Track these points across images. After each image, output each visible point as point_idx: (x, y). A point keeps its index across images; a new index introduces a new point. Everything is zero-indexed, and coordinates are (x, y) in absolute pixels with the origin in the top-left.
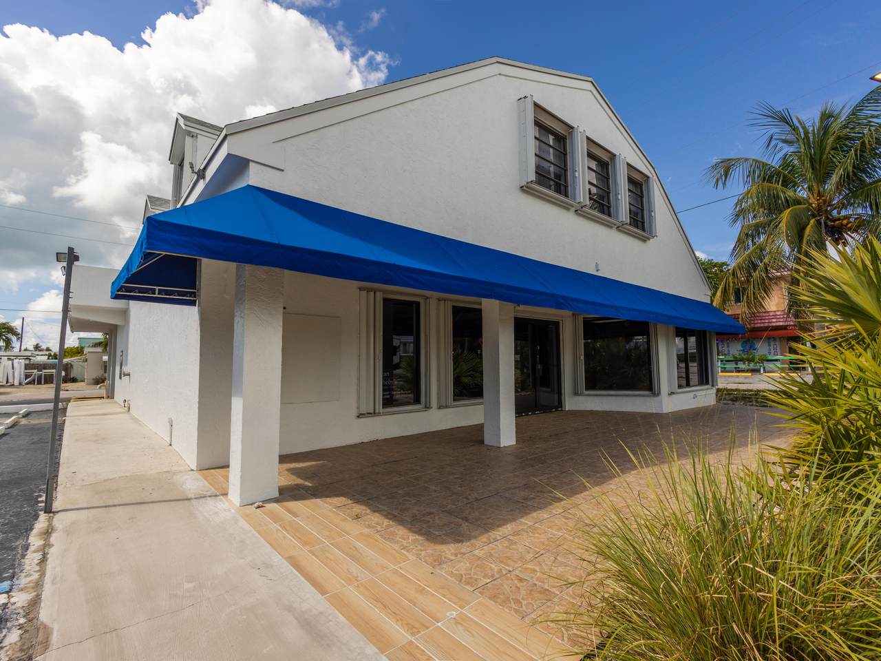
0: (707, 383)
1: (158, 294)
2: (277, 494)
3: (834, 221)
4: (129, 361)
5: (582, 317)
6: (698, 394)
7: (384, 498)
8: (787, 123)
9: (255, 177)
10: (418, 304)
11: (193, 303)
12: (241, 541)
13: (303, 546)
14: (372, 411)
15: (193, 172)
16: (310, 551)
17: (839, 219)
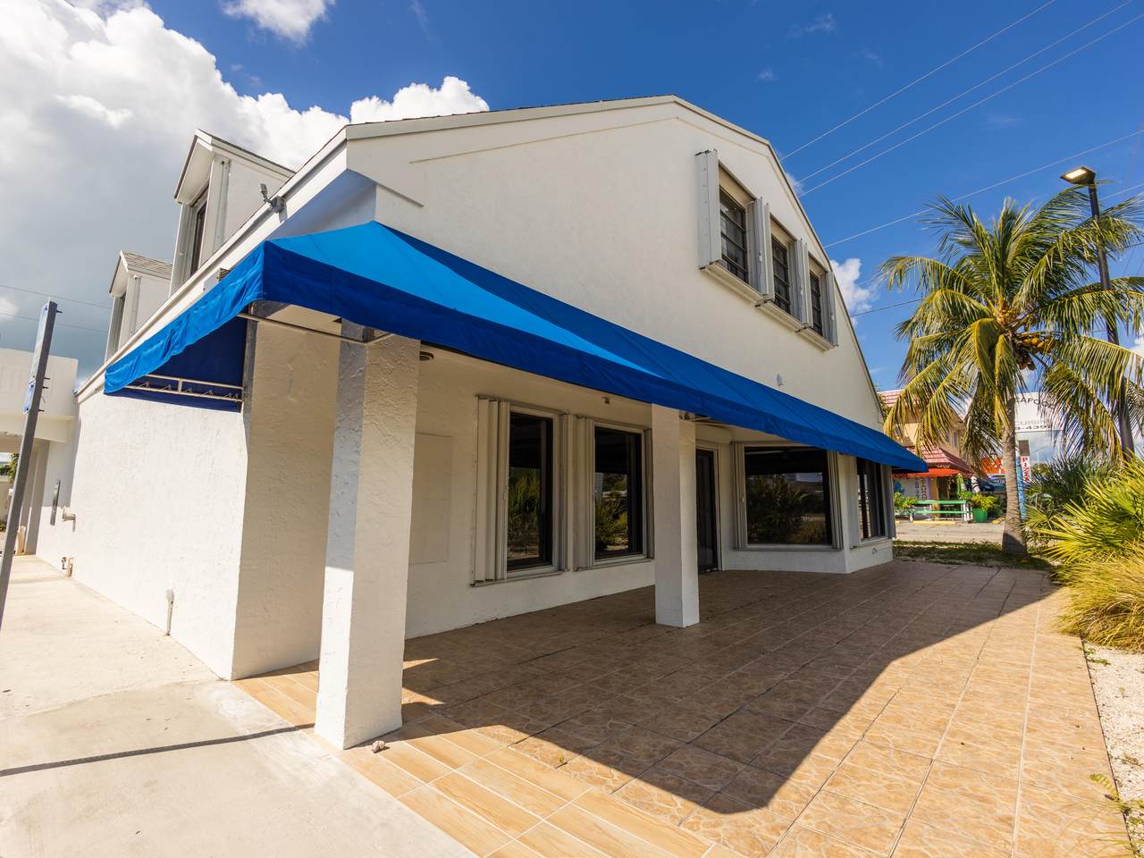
0: (883, 534)
1: (182, 390)
2: (399, 723)
3: (1023, 339)
4: (73, 498)
5: (743, 446)
6: (877, 547)
7: (577, 722)
8: (967, 222)
9: (386, 211)
10: (549, 422)
11: (235, 407)
12: (383, 825)
13: (504, 829)
14: (492, 577)
15: (266, 200)
16: (522, 839)
17: (1026, 337)
